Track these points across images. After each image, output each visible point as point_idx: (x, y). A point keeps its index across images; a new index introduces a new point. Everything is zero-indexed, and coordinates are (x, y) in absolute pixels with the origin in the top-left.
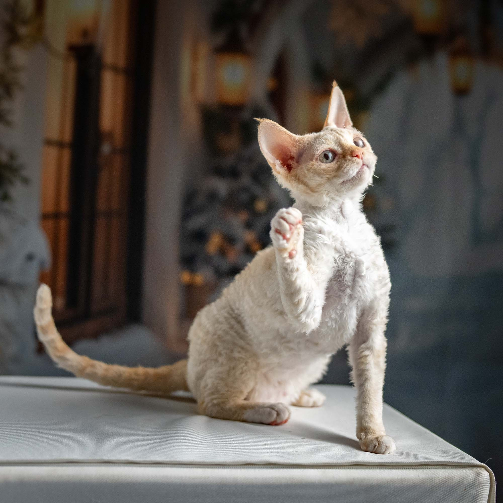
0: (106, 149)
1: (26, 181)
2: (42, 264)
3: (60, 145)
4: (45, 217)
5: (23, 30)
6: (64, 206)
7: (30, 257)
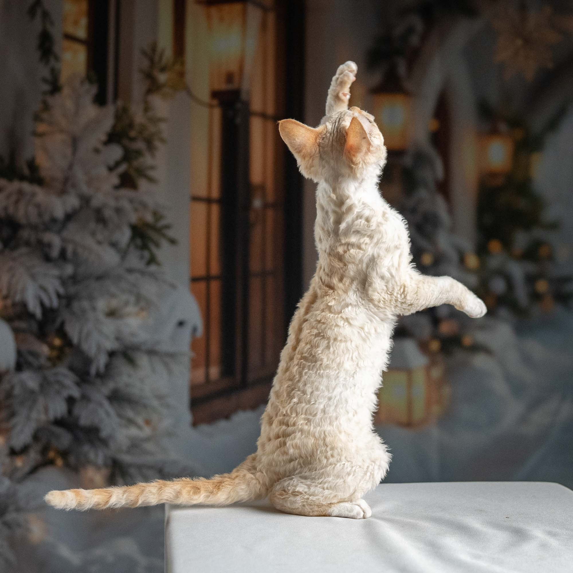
0: (257, 203)
1: (173, 242)
2: (195, 330)
3: (209, 201)
4: (195, 280)
5: (162, 78)
6: (215, 269)
7: (181, 324)
